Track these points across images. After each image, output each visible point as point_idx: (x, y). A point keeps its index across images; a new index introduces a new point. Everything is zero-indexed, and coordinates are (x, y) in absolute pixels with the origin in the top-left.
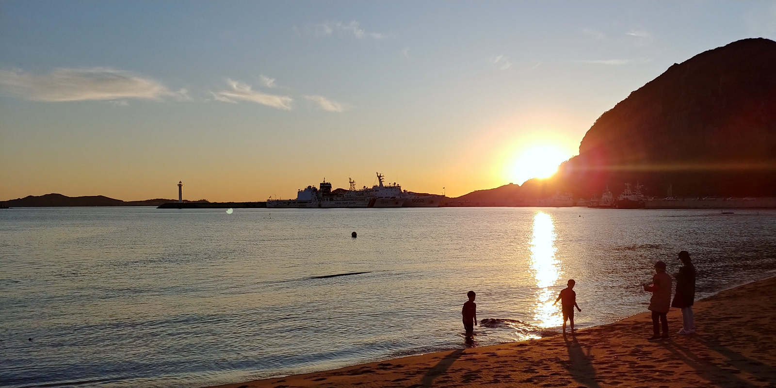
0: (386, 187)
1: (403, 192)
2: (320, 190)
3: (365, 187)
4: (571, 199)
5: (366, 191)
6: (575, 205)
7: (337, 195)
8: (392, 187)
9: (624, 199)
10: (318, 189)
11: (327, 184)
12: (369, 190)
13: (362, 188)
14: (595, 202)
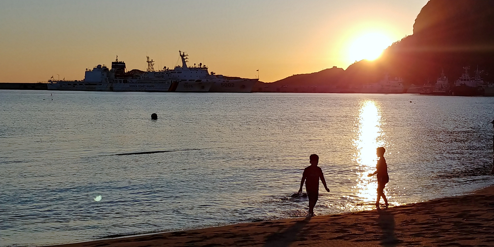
0: (190, 68)
1: (210, 74)
2: (112, 70)
3: (165, 67)
4: (401, 84)
5: (167, 73)
6: (405, 92)
7: (133, 77)
8: (197, 68)
9: (461, 84)
10: (110, 68)
11: (120, 63)
12: (170, 72)
13: (161, 69)
14: (428, 88)
